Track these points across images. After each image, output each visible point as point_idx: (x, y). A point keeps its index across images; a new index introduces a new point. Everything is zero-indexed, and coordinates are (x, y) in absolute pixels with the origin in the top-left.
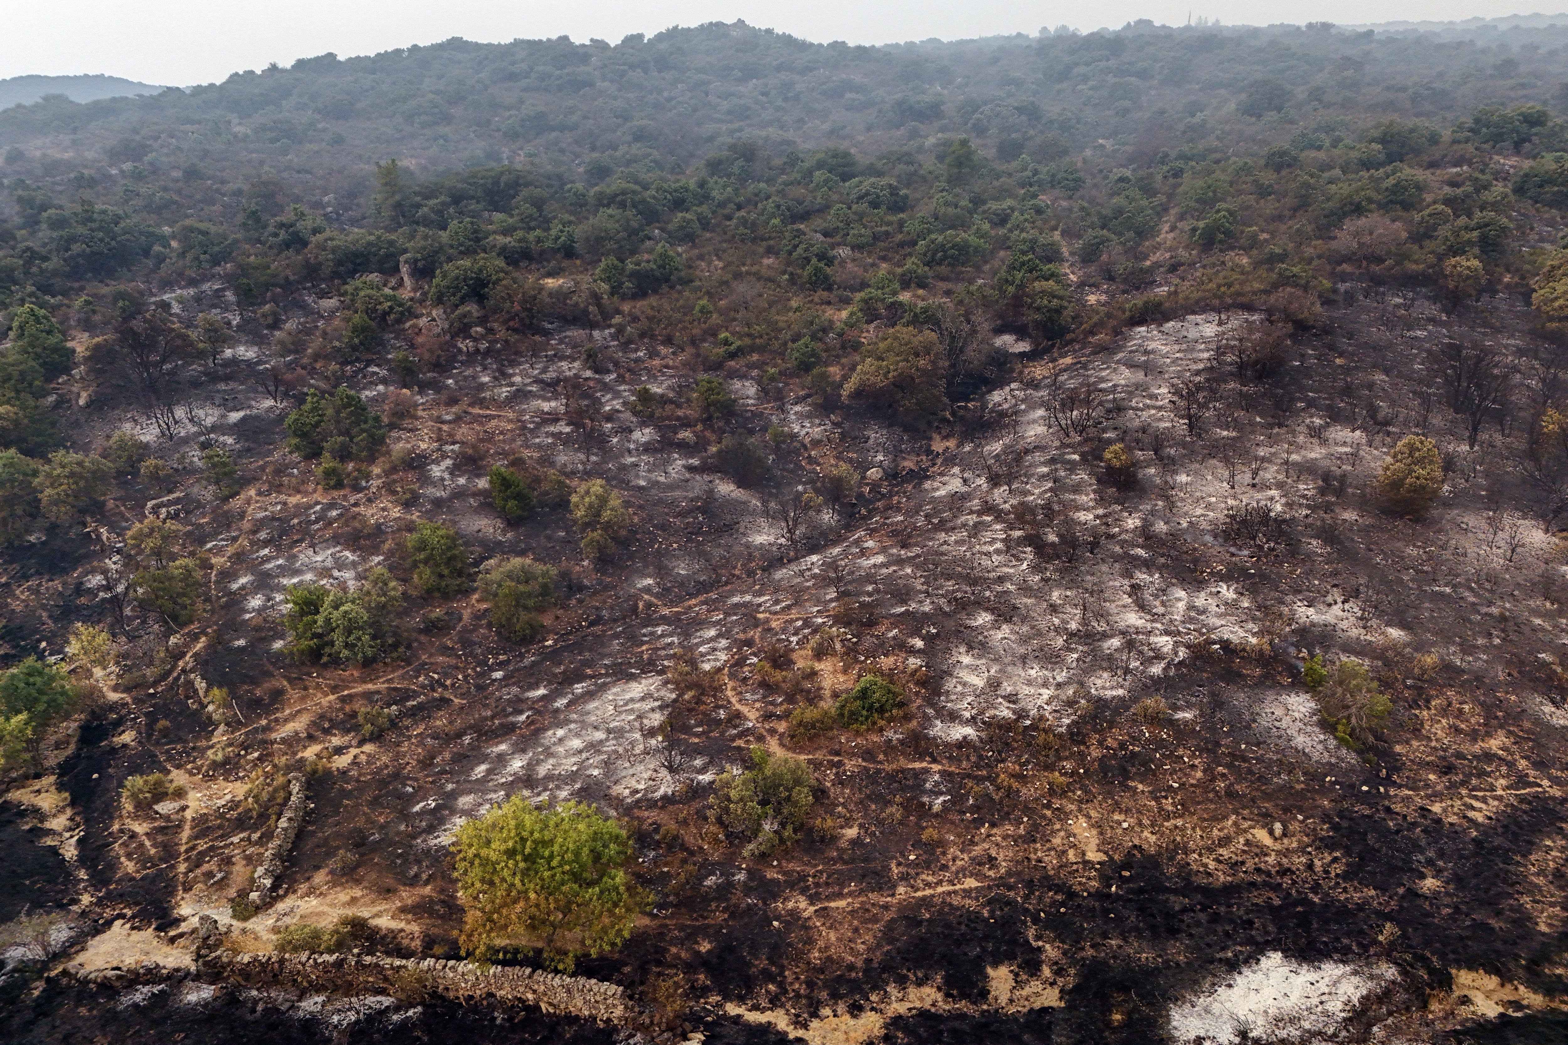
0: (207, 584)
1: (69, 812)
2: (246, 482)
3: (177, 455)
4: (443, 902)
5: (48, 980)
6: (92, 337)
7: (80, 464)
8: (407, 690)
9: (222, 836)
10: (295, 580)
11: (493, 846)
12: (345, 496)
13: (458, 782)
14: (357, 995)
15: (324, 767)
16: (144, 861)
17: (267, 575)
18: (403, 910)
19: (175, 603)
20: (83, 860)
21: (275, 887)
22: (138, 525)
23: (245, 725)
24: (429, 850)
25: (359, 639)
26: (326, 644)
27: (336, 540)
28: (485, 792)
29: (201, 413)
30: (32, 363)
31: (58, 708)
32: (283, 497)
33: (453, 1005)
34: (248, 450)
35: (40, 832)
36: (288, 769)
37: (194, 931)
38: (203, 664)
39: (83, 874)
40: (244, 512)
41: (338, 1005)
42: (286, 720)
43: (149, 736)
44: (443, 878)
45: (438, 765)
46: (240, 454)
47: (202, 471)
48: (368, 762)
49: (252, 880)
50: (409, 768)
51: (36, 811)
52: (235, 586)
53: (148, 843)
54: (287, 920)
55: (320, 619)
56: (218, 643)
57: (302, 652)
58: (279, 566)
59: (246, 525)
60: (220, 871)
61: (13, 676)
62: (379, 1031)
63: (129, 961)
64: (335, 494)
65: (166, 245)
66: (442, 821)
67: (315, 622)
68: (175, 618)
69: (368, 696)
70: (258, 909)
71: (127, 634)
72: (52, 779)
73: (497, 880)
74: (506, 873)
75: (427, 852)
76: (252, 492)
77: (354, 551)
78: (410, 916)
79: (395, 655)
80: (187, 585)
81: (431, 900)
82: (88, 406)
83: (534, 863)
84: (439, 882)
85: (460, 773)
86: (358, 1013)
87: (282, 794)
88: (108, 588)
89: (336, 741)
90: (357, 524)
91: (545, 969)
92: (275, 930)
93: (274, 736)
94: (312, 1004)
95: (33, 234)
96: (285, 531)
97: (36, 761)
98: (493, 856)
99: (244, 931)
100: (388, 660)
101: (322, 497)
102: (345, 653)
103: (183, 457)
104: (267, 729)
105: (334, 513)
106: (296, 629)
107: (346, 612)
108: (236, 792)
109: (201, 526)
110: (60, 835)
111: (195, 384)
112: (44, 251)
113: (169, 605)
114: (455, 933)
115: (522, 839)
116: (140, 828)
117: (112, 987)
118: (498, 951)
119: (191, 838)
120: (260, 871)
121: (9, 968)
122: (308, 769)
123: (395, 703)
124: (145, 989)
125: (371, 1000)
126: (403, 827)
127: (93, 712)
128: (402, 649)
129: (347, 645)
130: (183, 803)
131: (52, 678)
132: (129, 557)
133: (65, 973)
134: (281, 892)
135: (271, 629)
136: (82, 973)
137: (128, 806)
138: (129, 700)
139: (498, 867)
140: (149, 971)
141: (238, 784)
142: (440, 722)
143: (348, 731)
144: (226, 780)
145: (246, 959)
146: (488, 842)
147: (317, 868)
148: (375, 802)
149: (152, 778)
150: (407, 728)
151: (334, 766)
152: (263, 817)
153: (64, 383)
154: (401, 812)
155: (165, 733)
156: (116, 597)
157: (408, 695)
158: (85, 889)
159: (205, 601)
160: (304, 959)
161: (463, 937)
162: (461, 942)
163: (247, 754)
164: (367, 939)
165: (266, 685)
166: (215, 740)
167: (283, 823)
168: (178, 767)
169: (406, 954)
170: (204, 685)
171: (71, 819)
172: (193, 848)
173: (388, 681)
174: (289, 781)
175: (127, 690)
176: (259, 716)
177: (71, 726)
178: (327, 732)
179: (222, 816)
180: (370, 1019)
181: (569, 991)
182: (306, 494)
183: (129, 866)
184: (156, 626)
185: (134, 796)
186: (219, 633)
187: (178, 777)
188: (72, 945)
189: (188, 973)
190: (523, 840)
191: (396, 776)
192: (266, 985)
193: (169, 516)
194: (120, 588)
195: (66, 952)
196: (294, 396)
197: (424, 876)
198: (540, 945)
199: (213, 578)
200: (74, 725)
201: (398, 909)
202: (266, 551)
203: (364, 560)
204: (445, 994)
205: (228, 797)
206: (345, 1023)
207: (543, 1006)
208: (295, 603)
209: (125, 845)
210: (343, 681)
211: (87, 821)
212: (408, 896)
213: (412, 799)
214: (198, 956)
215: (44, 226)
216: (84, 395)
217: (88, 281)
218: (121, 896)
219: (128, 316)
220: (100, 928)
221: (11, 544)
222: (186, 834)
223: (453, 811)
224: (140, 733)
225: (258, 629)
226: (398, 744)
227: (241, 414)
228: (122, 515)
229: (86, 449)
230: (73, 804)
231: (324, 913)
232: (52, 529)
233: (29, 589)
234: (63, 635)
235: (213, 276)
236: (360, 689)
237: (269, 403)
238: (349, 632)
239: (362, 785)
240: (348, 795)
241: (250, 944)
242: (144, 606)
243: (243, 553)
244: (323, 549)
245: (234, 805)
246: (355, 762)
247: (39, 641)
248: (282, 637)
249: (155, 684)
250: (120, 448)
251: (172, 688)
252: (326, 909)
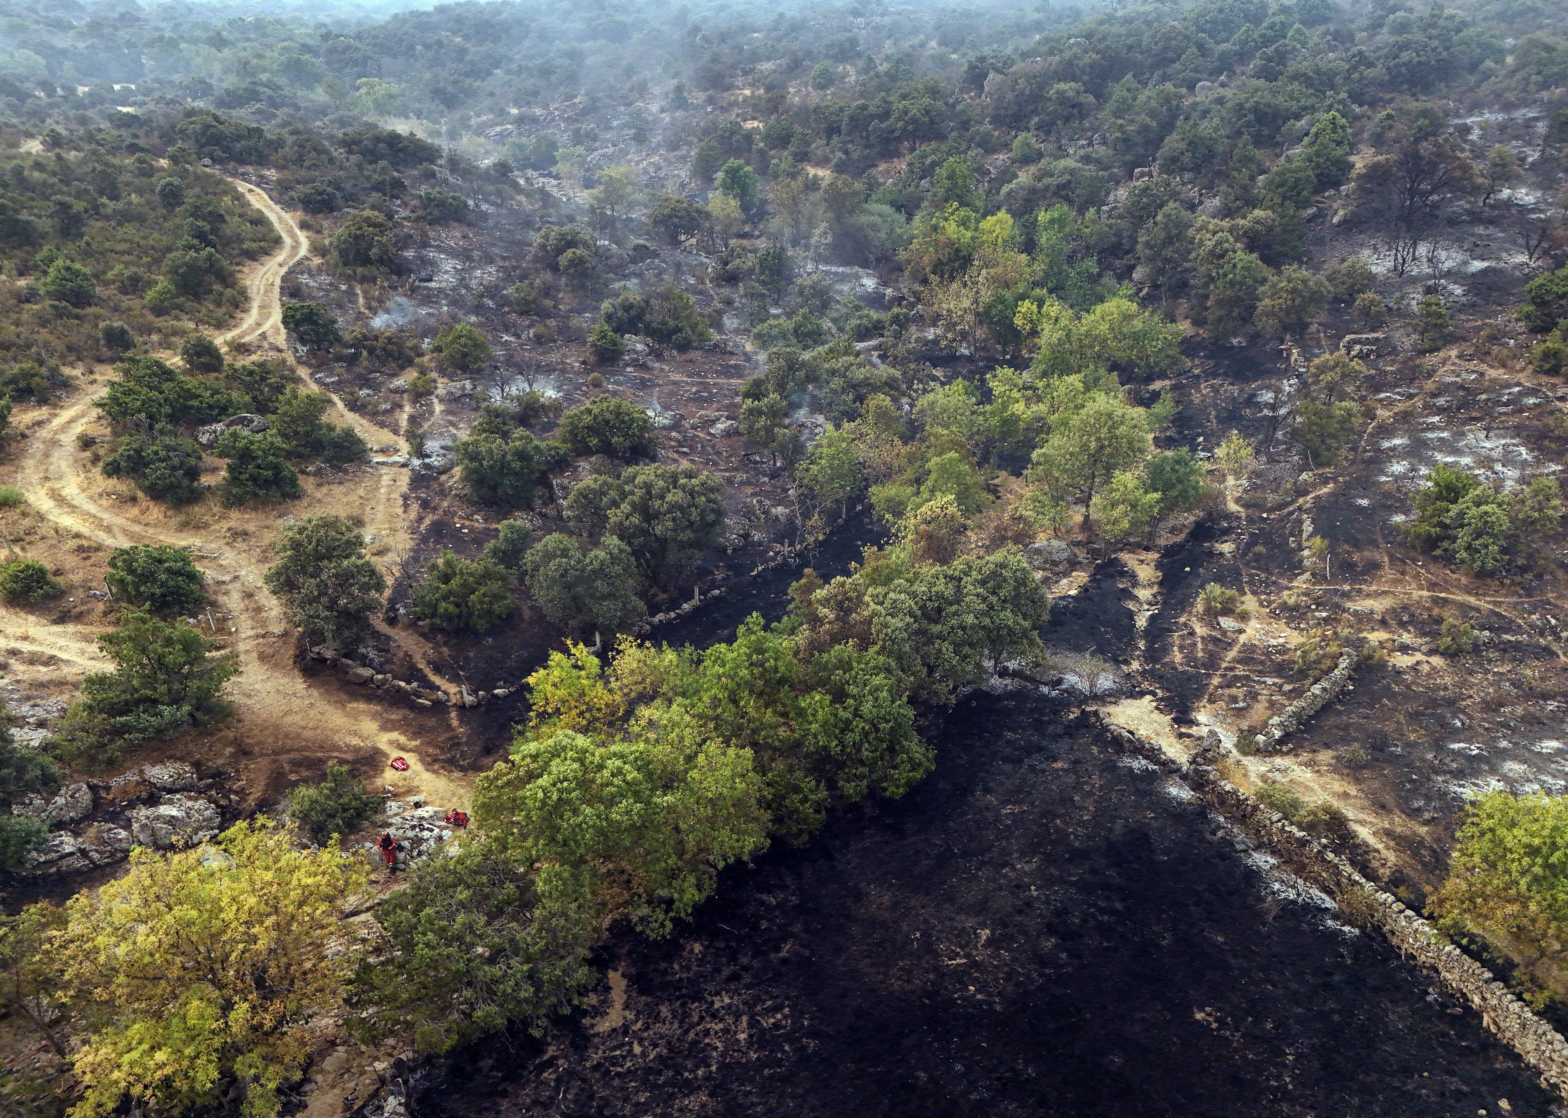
0: (1360, 434)
1: (1155, 589)
2: (1451, 340)
3: (1398, 294)
4: (1434, 851)
5: (1083, 711)
6: (1377, 153)
7: (1305, 282)
8: (1512, 621)
9: (1260, 672)
10: (1450, 459)
11: (1515, 831)
12: (1554, 385)
13: (1516, 744)
14: (1305, 880)
15: (1381, 658)
16: (1190, 658)
17: (1424, 444)
18: (1389, 833)
19: (1323, 442)
20: (1147, 633)
21: (1281, 741)
22: (1327, 356)
23: (1329, 583)
24: (1446, 794)
25: (1486, 546)
26: (1448, 537)
27: (1518, 431)
28: (1540, 770)
29: (1443, 255)
30: (1310, 173)
31: (1186, 499)
32: (1484, 367)
33: (1393, 952)
34: (1474, 305)
35: (1128, 595)
36: (1347, 642)
37: (1200, 738)
38: (1320, 509)
39: (1142, 645)
40: (1434, 371)
41: (1285, 877)
42: (1368, 595)
43: (1245, 554)
44: (1446, 829)
45: (1504, 715)
46: (1463, 308)
47: (1412, 316)
48: (1428, 675)
49: (1265, 724)
50: (1469, 702)
51: (1133, 576)
52: (1386, 444)
53: (1200, 645)
54: (1278, 776)
55: (1454, 509)
56: (1343, 495)
57: (1418, 536)
58: (1441, 439)
59: (1430, 385)
60: (1244, 700)
61: (1166, 458)
62: (1308, 923)
63: (1143, 732)
64: (1544, 379)
65: (1500, 61)
66: (1476, 773)
67: (1448, 511)
68: (1316, 456)
69: (1464, 609)
70: (1258, 752)
71: (1268, 454)
72: (1156, 556)
73: (1500, 866)
74: (1514, 866)
75: (1443, 795)
76: (1454, 353)
77: (1532, 450)
78: (1392, 843)
79: (1518, 579)
80: (1342, 429)
81: (1421, 843)
82: (1339, 224)
83: (1555, 876)
84: (1440, 829)
85: (1524, 736)
86: (1299, 895)
87: (1329, 662)
88: (1273, 407)
89: (1407, 638)
90: (1551, 421)
91: (1508, 986)
92: (1264, 778)
93: (1349, 605)
94: (1263, 860)
95: (1371, 37)
96: (1465, 405)
97: (1151, 536)
98: (1509, 842)
99: (1238, 762)
100: (1507, 582)
101: (1526, 379)
102: (1464, 554)
103: (1402, 298)
104: (1346, 595)
105: (1531, 401)
106: (1424, 510)
107: (1486, 513)
108: (1290, 640)
109: (1386, 373)
110: (1141, 604)
111: (1453, 222)
112: (1372, 56)
113: (1317, 442)
114: (1428, 889)
115: (1554, 843)
116: (1200, 630)
117: (1121, 745)
118: (1464, 935)
119: (1234, 660)
120: (1276, 720)
121: (1064, 687)
122: (1365, 652)
123: (1490, 629)
124: (1144, 762)
125: (1316, 892)
126: (1430, 756)
127: (1211, 514)
128: (1529, 576)
129: (1469, 548)
130: (1243, 626)
131: (1193, 472)
132: (1304, 384)
133: (1096, 713)
134: (1285, 749)
135: (1400, 500)
136: (1107, 721)
137: (1200, 607)
138: (1243, 515)
139: (1509, 855)
140: (1153, 749)
141: (1296, 633)
142: (1530, 672)
143: (1425, 634)
144: (1287, 624)
145: (1228, 788)
146: (1513, 824)
147: (1327, 746)
148: (1414, 717)
149: (1230, 593)
150: (1490, 661)
151: (1392, 661)
152: (1302, 674)
153: (1328, 198)
154: (1437, 740)
155: (1258, 557)
156: (1275, 418)
157: (1509, 626)
158: (1138, 657)
159: (1352, 449)
160: (1275, 819)
161: (1434, 898)
162: (1428, 901)
163: (1316, 610)
164: (1340, 837)
165: (1367, 553)
166: (1295, 584)
167: (1316, 689)
168: (1254, 593)
169: (1371, 876)
170: (1310, 529)
171: (1154, 596)
172: (1232, 669)
173: (1495, 603)
174: (1341, 654)
175: (1246, 506)
176: (1345, 581)
177: (1189, 519)
178: (1402, 625)
179: (1268, 654)
180: (1306, 907)
181: (1523, 1026)
182: (1512, 370)
183: (1178, 657)
184: (1296, 458)
185: (1208, 600)
186: (1348, 485)
187: (1250, 602)
188: (1110, 695)
189: (1179, 770)
190: (1554, 847)
191: (1451, 703)
192: (1232, 819)
193: (1361, 356)
194: (1283, 411)
195: (1102, 698)
196: (1554, 257)
197: (1427, 816)
198: (1517, 959)
199: (1370, 430)
200: (1192, 519)
201: (1385, 829)
202: (1436, 419)
203: (1538, 462)
204: (1389, 935)
205: (1282, 641)
206: (1283, 895)
207: (1486, 1020)
208: (1437, 484)
209: (1182, 637)
210: (1446, 582)
211: (1165, 603)
212: (1400, 823)
213: (1455, 734)
214: (1193, 762)
215: (1385, 30)
216: (1341, 213)
217: (1401, 92)
218: (1161, 677)
219: (1423, 135)
220: (1135, 694)
221: (1217, 340)
222: (1232, 654)
223: (1493, 771)
224: (1238, 548)
225: (1387, 495)
226: (1471, 673)
227: (1485, 264)
228: (1318, 341)
229: (1317, 269)
230: (1161, 584)
231: (1312, 790)
232: (1255, 338)
233: (1212, 386)
234: (1219, 437)
235: (1535, 102)
236: (1460, 597)
237: (1522, 258)
238: (1479, 536)
239: (1408, 695)
240: (1392, 696)
241: (1238, 777)
242: (1295, 434)
243: (1411, 414)
244: (1498, 437)
245: (1283, 650)
246: (1414, 668)
247: (1199, 435)
248: (1406, 512)
249: (1270, 510)
250: (1349, 275)
251: (1282, 520)
252: (1316, 787)
